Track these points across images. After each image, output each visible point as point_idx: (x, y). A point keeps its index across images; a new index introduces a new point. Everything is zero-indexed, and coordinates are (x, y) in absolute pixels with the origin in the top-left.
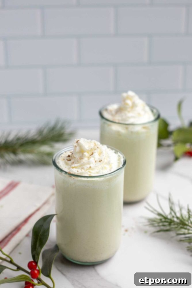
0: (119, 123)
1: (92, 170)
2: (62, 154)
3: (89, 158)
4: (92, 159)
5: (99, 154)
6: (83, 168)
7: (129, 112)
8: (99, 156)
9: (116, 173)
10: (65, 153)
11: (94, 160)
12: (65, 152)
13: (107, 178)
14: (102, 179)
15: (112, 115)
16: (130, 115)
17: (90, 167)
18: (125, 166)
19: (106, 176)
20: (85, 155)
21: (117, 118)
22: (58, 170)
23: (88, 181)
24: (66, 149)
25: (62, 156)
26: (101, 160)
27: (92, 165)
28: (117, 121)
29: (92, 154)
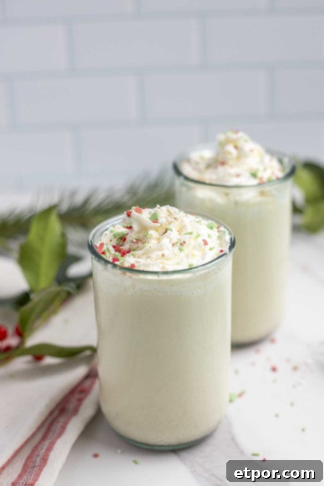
0: (210, 185)
1: (168, 260)
2: (107, 230)
3: (159, 240)
4: (165, 241)
5: (178, 231)
6: (149, 257)
7: (231, 167)
8: (180, 234)
9: (216, 264)
10: (112, 228)
11: (170, 242)
12: (114, 226)
13: (198, 274)
14: (187, 276)
15: (200, 171)
16: (233, 171)
17: (163, 255)
18: (234, 250)
19: (196, 269)
20: (151, 235)
21: (209, 176)
22: (99, 261)
23: (159, 281)
24: (114, 221)
25: (106, 235)
26: (184, 242)
27: (166, 252)
28: (207, 181)
29: (166, 232)
